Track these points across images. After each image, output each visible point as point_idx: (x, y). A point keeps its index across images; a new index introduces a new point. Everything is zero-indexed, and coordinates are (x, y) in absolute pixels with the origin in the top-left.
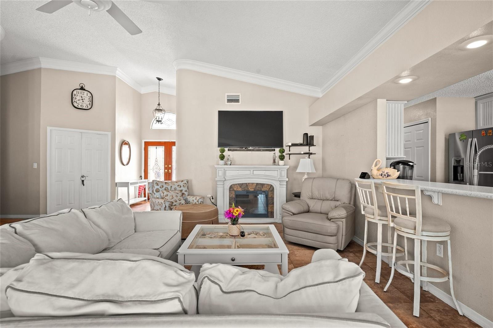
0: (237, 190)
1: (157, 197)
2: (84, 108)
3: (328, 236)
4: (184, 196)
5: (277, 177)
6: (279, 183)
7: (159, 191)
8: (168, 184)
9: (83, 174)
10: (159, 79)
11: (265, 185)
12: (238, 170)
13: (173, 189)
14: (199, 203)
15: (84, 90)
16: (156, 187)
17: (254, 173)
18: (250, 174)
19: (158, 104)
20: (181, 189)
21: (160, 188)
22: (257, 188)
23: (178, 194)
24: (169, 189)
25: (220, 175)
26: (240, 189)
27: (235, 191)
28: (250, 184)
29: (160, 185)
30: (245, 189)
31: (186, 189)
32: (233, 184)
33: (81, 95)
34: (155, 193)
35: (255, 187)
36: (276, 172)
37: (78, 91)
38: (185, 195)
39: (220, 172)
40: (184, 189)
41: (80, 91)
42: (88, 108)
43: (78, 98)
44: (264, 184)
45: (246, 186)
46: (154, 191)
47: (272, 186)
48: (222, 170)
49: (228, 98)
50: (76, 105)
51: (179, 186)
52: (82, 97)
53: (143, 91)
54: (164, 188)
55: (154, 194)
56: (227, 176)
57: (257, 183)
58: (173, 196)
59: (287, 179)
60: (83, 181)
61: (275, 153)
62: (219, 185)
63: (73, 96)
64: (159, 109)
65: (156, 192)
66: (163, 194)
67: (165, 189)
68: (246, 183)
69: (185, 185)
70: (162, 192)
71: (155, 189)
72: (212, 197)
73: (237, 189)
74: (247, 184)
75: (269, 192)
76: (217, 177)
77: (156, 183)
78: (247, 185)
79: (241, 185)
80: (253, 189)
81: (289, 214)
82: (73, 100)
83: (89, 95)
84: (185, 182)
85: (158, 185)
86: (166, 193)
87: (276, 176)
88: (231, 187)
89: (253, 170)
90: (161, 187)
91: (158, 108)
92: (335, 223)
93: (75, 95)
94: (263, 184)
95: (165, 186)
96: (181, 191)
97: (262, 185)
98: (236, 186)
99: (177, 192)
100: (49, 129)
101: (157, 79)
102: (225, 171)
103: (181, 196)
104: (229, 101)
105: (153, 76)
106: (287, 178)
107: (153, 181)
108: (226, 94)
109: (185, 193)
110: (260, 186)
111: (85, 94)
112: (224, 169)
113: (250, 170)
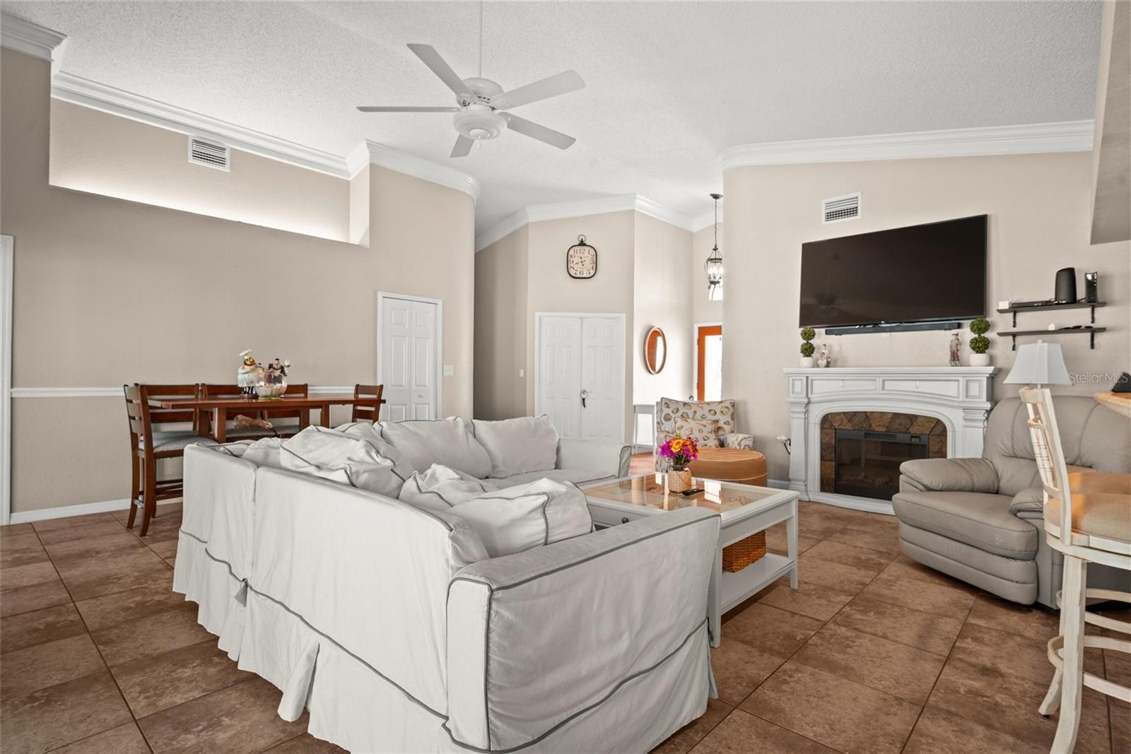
0: (842, 427)
1: (667, 429)
2: (585, 275)
3: (1000, 555)
4: (721, 432)
5: (958, 397)
6: (961, 413)
7: (670, 420)
8: (690, 406)
9: (583, 388)
10: (716, 197)
11: (919, 419)
12: (843, 380)
13: (698, 416)
14: (742, 448)
15: (585, 245)
16: (666, 411)
17: (886, 388)
18: (875, 390)
19: (714, 248)
20: (715, 418)
21: (673, 412)
22: (896, 427)
23: (705, 426)
24: (691, 415)
25: (796, 390)
26: (849, 427)
27: (835, 429)
28: (874, 415)
29: (673, 407)
30: (862, 427)
31: (728, 418)
32: (831, 414)
33: (580, 255)
34: (664, 422)
35: (890, 422)
36: (953, 384)
37: (576, 248)
38: (725, 430)
40: (722, 419)
41: (578, 248)
42: (591, 275)
43: (576, 260)
44: (916, 417)
45: (863, 418)
46: (663, 420)
47: (941, 421)
48: (801, 379)
49: (828, 211)
50: (572, 272)
51: (713, 412)
52: (581, 258)
53: (696, 226)
54: (680, 413)
55: (662, 423)
56: (815, 394)
57: (895, 414)
58: (692, 430)
59: (988, 406)
60: (584, 400)
61: (957, 335)
63: (569, 259)
64: (715, 259)
66: (675, 423)
67: (682, 415)
68: (865, 412)
69: (725, 410)
70: (674, 420)
71: (663, 415)
72: (789, 442)
73: (840, 425)
74: (868, 414)
75: (932, 438)
76: (791, 395)
78: (867, 417)
79: (851, 416)
80: (884, 426)
81: (916, 487)
82: (569, 265)
83: (592, 252)
84: (728, 404)
85: (668, 407)
86: (680, 422)
87: (956, 395)
88: (826, 421)
89: (884, 381)
90: (675, 411)
91: (713, 257)
92: (1027, 522)
93: (571, 256)
94: (914, 415)
95: (682, 410)
96: (717, 421)
97: (911, 418)
98: (837, 418)
99: (704, 422)
100: (537, 314)
101: (711, 197)
102: (810, 381)
103: (711, 432)
104: (831, 216)
105: (704, 193)
106: (988, 400)
107: (662, 398)
108: (824, 201)
109: (725, 427)
110: (903, 422)
111: (587, 254)
112: (807, 377)
113: (874, 380)
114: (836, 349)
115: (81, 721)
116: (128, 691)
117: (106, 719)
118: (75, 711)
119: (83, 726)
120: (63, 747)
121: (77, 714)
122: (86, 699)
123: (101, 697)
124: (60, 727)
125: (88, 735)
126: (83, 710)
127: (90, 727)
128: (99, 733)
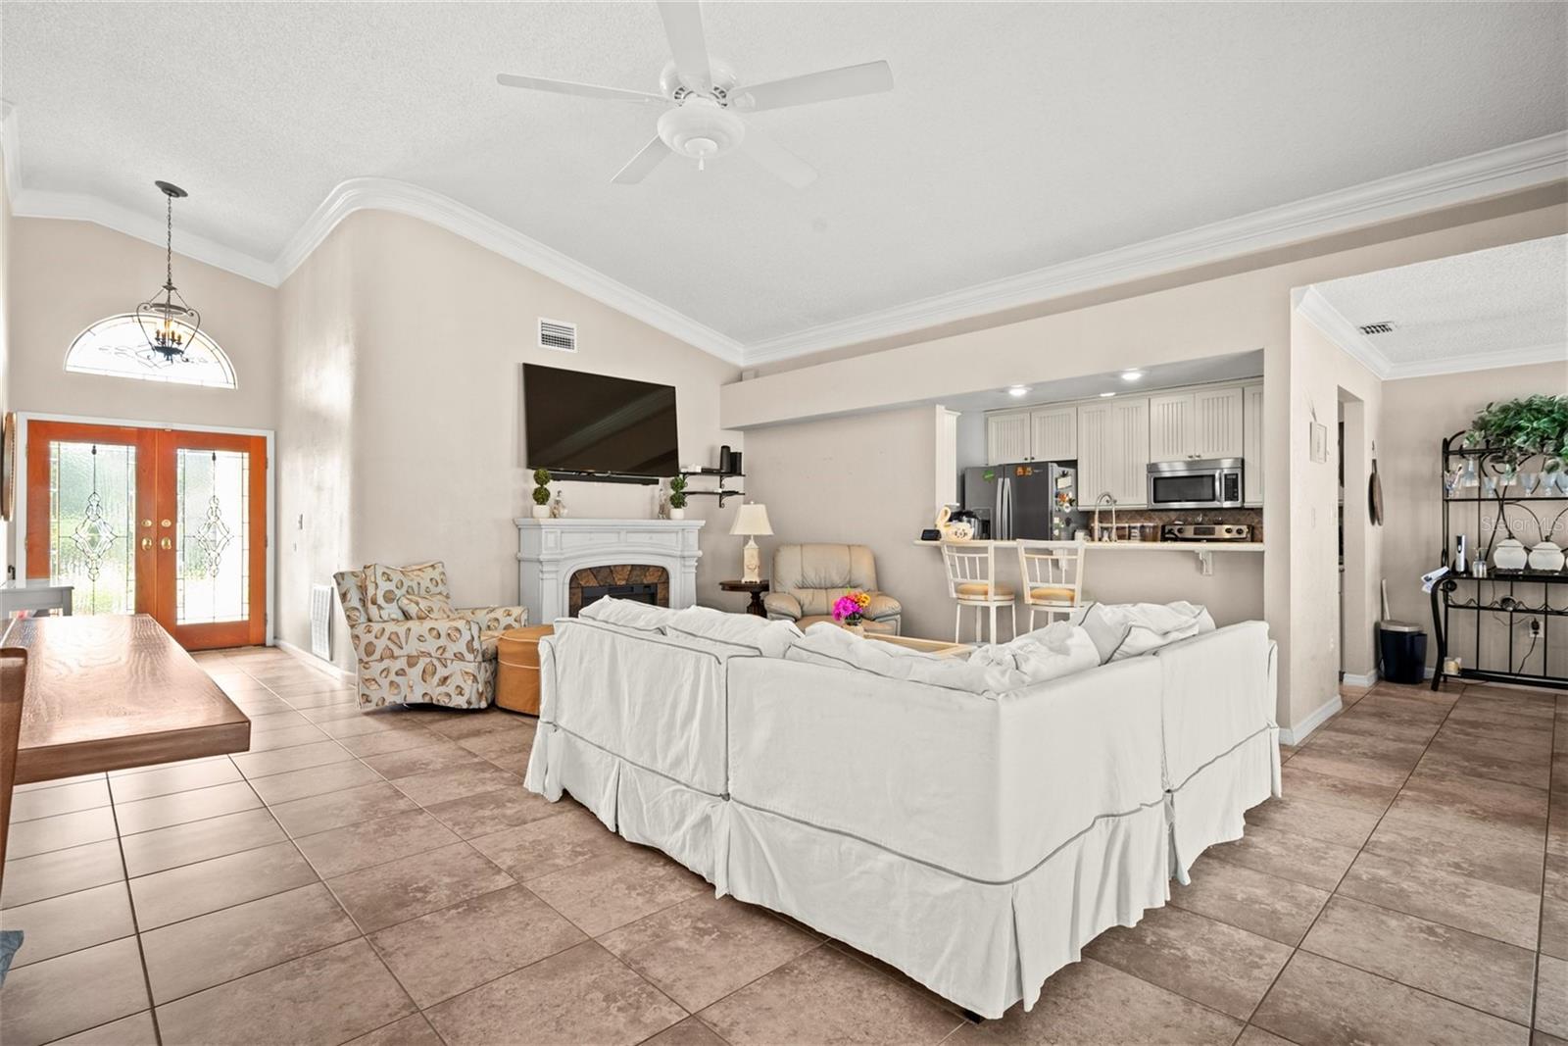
0: (588, 584)
5: (677, 547)
6: (679, 561)
10: (171, 190)
11: (651, 569)
17: (627, 540)
19: (165, 285)
25: (549, 545)
27: (582, 588)
28: (617, 568)
30: (606, 582)
32: (577, 572)
35: (629, 575)
36: (674, 535)
39: (549, 535)
44: (648, 567)
45: (607, 573)
47: (666, 570)
48: (554, 532)
55: (380, 608)
56: (566, 549)
57: (632, 565)
59: (700, 553)
61: (662, 490)
62: (548, 572)
65: (386, 602)
68: (609, 567)
71: (380, 593)
73: (587, 582)
74: (611, 568)
75: (659, 585)
76: (544, 552)
77: (384, 573)
78: (611, 571)
79: (596, 571)
80: (625, 579)
85: (392, 581)
87: (675, 545)
88: (574, 578)
89: (626, 533)
94: (646, 566)
97: (645, 568)
98: (584, 574)
101: (160, 188)
102: (561, 534)
104: (546, 339)
105: (143, 175)
106: (699, 549)
107: (369, 566)
110: (639, 573)
115: (1341, 984)
116: (1266, 978)
117: (1318, 969)
118: (1335, 1000)
119: (1344, 978)
120: (1376, 975)
121: (1336, 994)
122: (1312, 1004)
123: (1297, 993)
124: (1364, 994)
125: (1347, 967)
126: (1327, 992)
127: (1338, 972)
128: (1337, 961)
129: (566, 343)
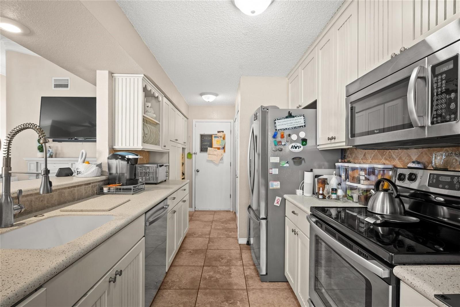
25: (31, 169)
39: (32, 165)
48: (34, 163)
49: (55, 83)
102: (39, 164)
104: (56, 86)
108: (53, 79)
112: (37, 163)
113: (68, 164)
114: (59, 148)
129: (66, 86)
